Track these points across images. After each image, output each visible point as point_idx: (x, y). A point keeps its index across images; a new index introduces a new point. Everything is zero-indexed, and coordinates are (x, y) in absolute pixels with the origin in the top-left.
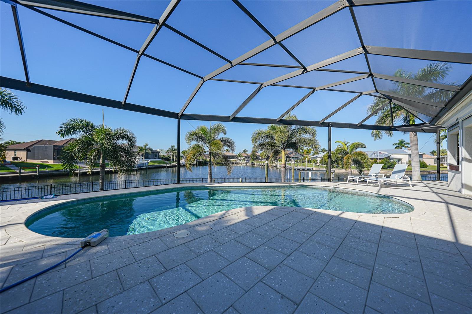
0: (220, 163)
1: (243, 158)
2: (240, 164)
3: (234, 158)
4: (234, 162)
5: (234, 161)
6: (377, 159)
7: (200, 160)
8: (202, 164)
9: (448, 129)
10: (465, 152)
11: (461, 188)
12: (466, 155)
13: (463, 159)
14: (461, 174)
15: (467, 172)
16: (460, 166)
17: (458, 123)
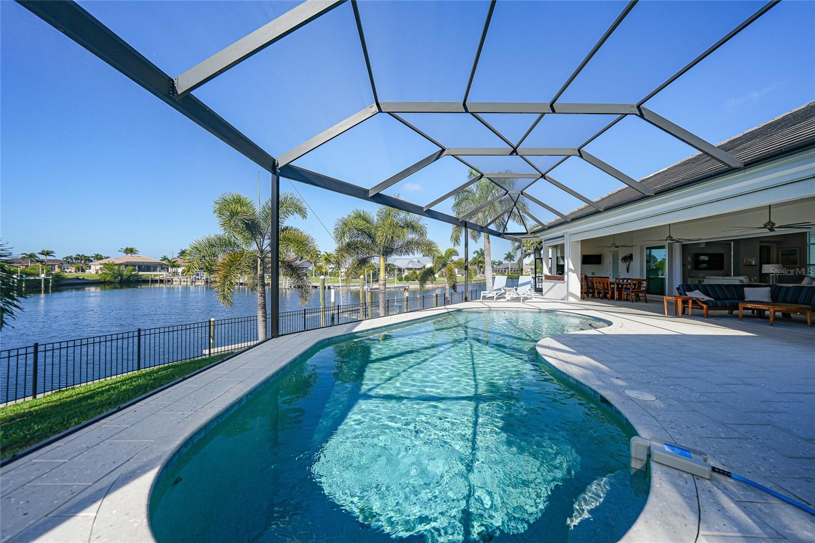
0: (112, 283)
1: (180, 270)
2: (174, 283)
3: (155, 270)
4: (157, 278)
5: (156, 275)
6: (416, 269)
7: (38, 275)
8: (47, 287)
9: (545, 241)
10: (571, 264)
11: (565, 297)
12: (571, 267)
13: (569, 270)
14: (566, 283)
15: (574, 282)
16: (566, 276)
17: (563, 236)
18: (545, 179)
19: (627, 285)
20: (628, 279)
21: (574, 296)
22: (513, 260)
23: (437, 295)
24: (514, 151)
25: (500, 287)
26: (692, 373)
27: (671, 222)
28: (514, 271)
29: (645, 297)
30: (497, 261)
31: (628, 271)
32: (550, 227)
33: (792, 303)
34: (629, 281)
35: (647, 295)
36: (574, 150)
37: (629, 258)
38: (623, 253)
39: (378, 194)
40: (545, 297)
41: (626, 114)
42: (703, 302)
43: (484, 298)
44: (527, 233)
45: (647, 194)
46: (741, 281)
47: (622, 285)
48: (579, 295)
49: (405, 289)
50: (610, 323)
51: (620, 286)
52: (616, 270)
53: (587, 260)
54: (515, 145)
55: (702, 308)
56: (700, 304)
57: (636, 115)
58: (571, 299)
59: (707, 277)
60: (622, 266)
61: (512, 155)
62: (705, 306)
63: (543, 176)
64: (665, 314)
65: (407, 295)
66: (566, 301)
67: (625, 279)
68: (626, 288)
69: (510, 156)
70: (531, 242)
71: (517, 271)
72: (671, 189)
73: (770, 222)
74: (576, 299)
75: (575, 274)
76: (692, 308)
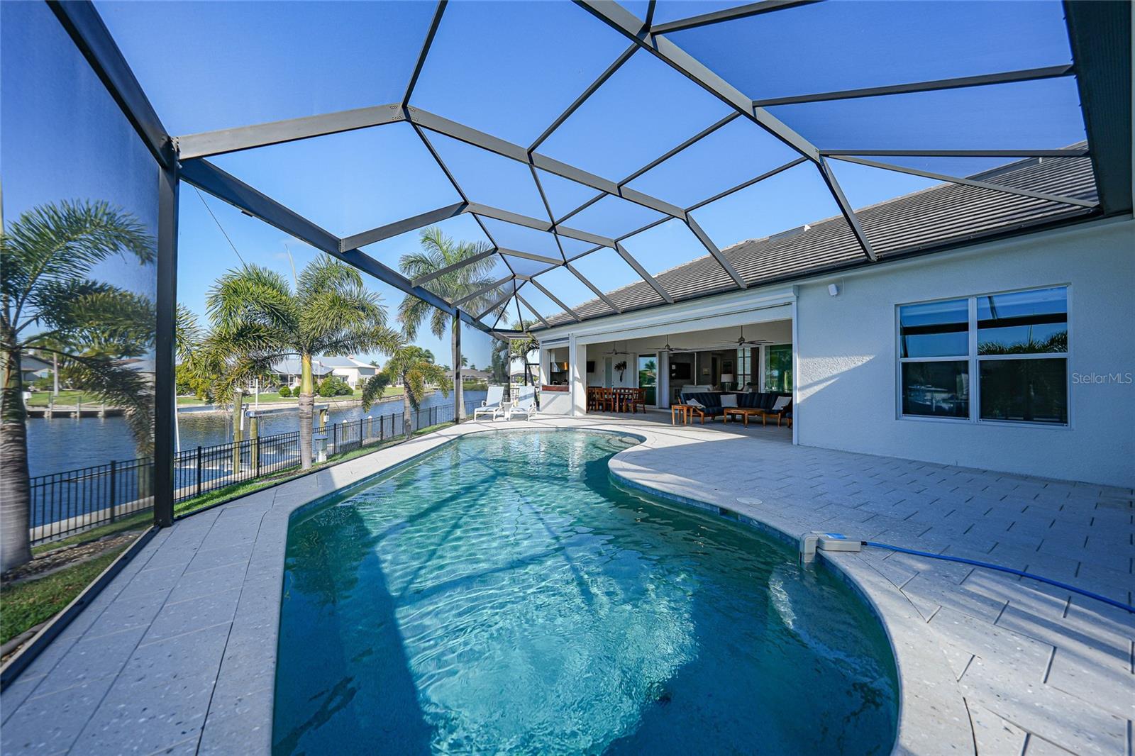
9: (543, 342)
10: (576, 372)
11: (570, 411)
12: (577, 375)
13: (575, 378)
14: (571, 395)
15: (579, 392)
16: (571, 387)
17: (567, 338)
18: (567, 267)
19: (628, 395)
20: (625, 389)
21: (580, 409)
22: (466, 365)
23: (382, 417)
24: (553, 228)
25: (497, 402)
26: (727, 475)
27: (668, 333)
28: (467, 380)
29: (644, 407)
30: (442, 366)
31: (621, 380)
32: (553, 327)
33: (756, 407)
34: (631, 391)
35: (646, 406)
36: (611, 240)
37: (622, 366)
38: (616, 360)
39: (355, 250)
40: (543, 412)
41: (674, 217)
42: (699, 410)
43: (479, 417)
44: (522, 331)
45: (668, 301)
46: (709, 390)
47: (624, 395)
48: (585, 408)
49: (322, 411)
50: (642, 439)
51: (622, 396)
52: (609, 379)
53: (591, 367)
54: (556, 220)
55: (700, 416)
56: (699, 411)
57: (684, 220)
58: (578, 414)
59: (684, 386)
60: (615, 375)
61: (550, 232)
62: (702, 413)
63: (565, 264)
64: (672, 423)
65: (325, 420)
66: (571, 416)
67: (623, 389)
68: (628, 399)
69: (548, 233)
70: (519, 343)
71: (471, 379)
72: (689, 299)
73: (742, 337)
74: (581, 412)
75: (581, 384)
76: (693, 416)
